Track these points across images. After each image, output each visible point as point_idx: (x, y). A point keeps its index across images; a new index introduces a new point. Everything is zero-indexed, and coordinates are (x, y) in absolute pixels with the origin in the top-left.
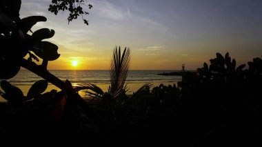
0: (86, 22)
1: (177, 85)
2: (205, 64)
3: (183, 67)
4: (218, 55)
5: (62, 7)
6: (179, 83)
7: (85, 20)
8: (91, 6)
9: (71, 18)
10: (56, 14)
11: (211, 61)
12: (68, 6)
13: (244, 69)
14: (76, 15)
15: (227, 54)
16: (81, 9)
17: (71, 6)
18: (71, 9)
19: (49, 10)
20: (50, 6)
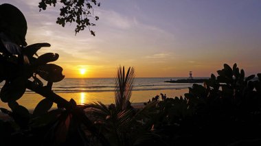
0: (93, 33)
1: (184, 97)
2: (213, 75)
3: (191, 74)
4: (226, 66)
5: (70, 19)
6: (186, 95)
7: (92, 32)
8: (97, 18)
9: (78, 29)
10: (63, 26)
11: (219, 72)
12: (75, 18)
13: (252, 80)
14: (83, 26)
15: (235, 65)
16: (88, 20)
17: (78, 18)
18: (78, 21)
19: (57, 22)
20: (58, 19)
